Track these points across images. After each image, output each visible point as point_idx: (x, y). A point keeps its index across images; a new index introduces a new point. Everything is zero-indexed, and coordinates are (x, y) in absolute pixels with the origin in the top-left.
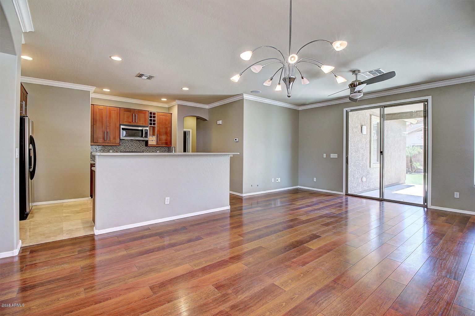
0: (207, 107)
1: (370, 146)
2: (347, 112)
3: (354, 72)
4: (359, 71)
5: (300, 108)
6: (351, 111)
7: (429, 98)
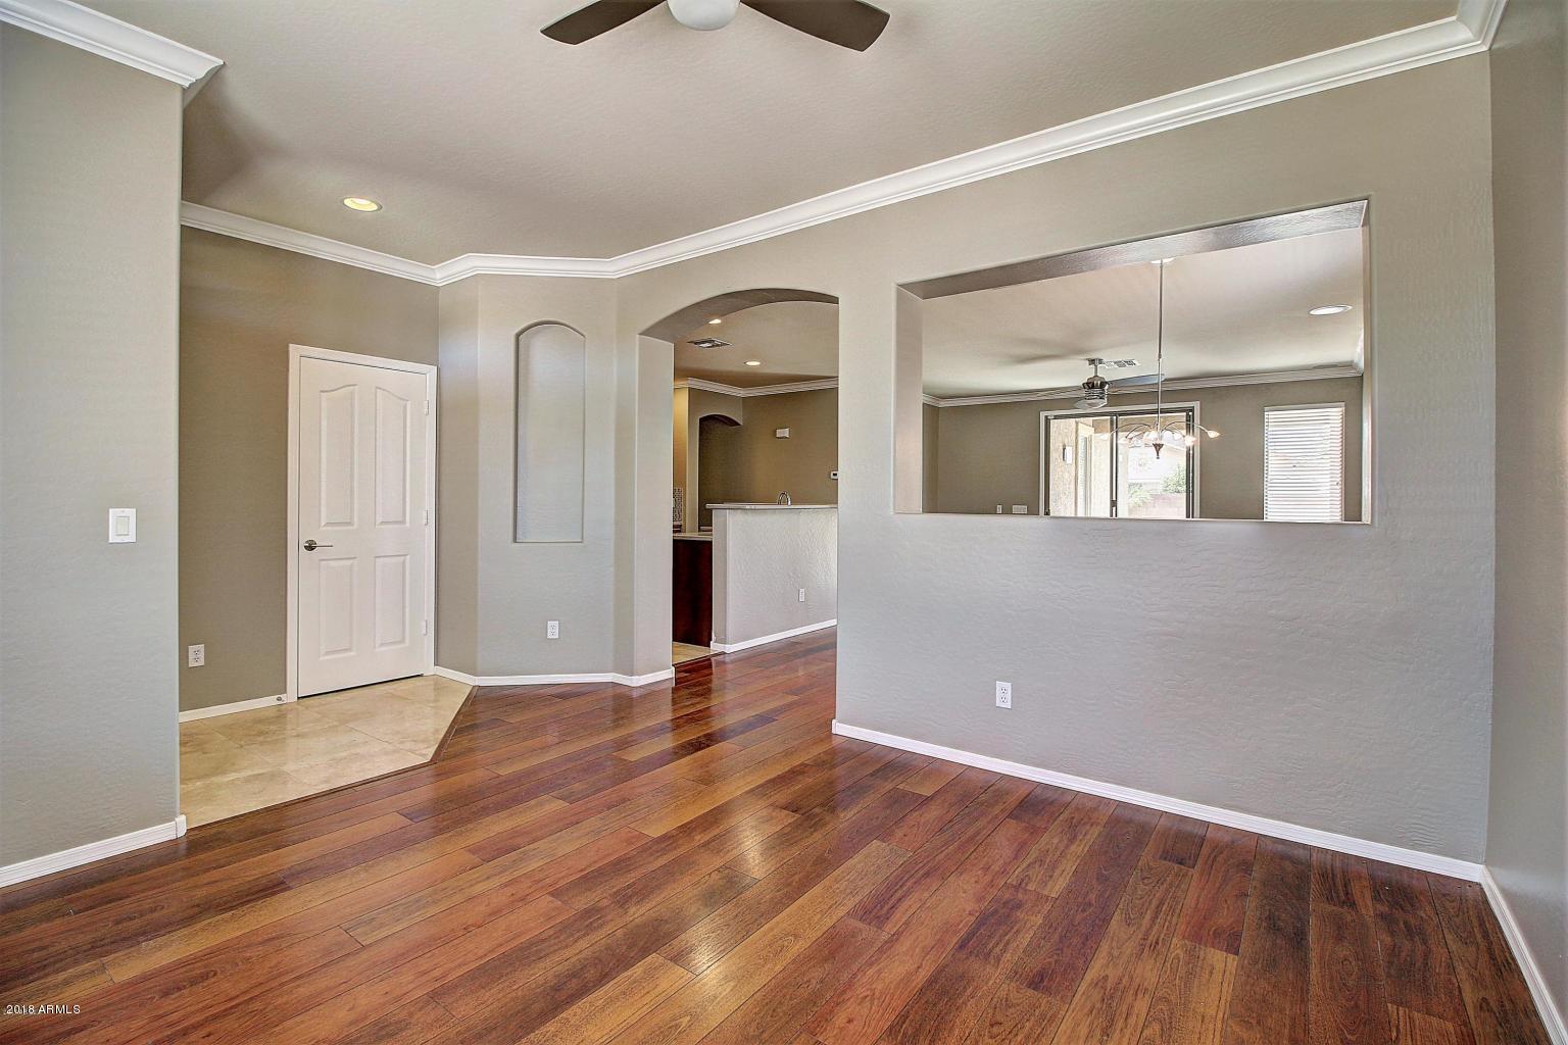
0: (741, 393)
1: (1076, 489)
2: (1047, 420)
3: (1092, 361)
4: (1101, 361)
5: (943, 404)
6: (1056, 417)
7: (1196, 405)
